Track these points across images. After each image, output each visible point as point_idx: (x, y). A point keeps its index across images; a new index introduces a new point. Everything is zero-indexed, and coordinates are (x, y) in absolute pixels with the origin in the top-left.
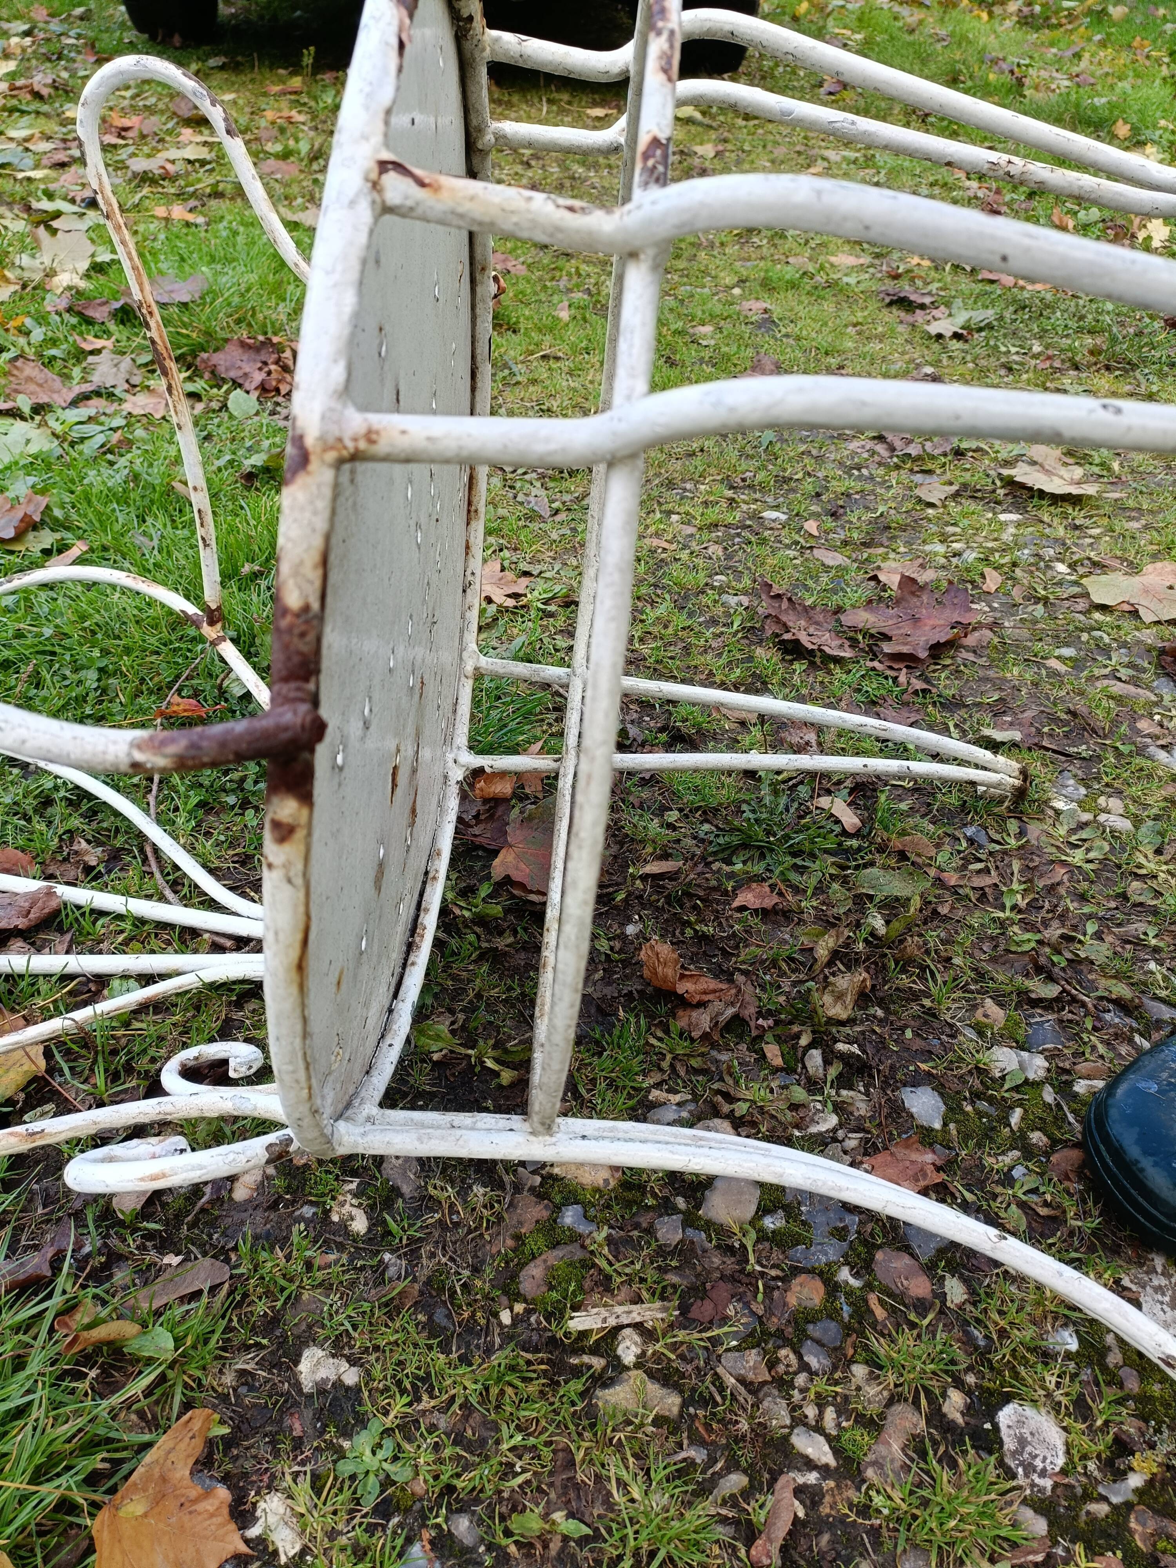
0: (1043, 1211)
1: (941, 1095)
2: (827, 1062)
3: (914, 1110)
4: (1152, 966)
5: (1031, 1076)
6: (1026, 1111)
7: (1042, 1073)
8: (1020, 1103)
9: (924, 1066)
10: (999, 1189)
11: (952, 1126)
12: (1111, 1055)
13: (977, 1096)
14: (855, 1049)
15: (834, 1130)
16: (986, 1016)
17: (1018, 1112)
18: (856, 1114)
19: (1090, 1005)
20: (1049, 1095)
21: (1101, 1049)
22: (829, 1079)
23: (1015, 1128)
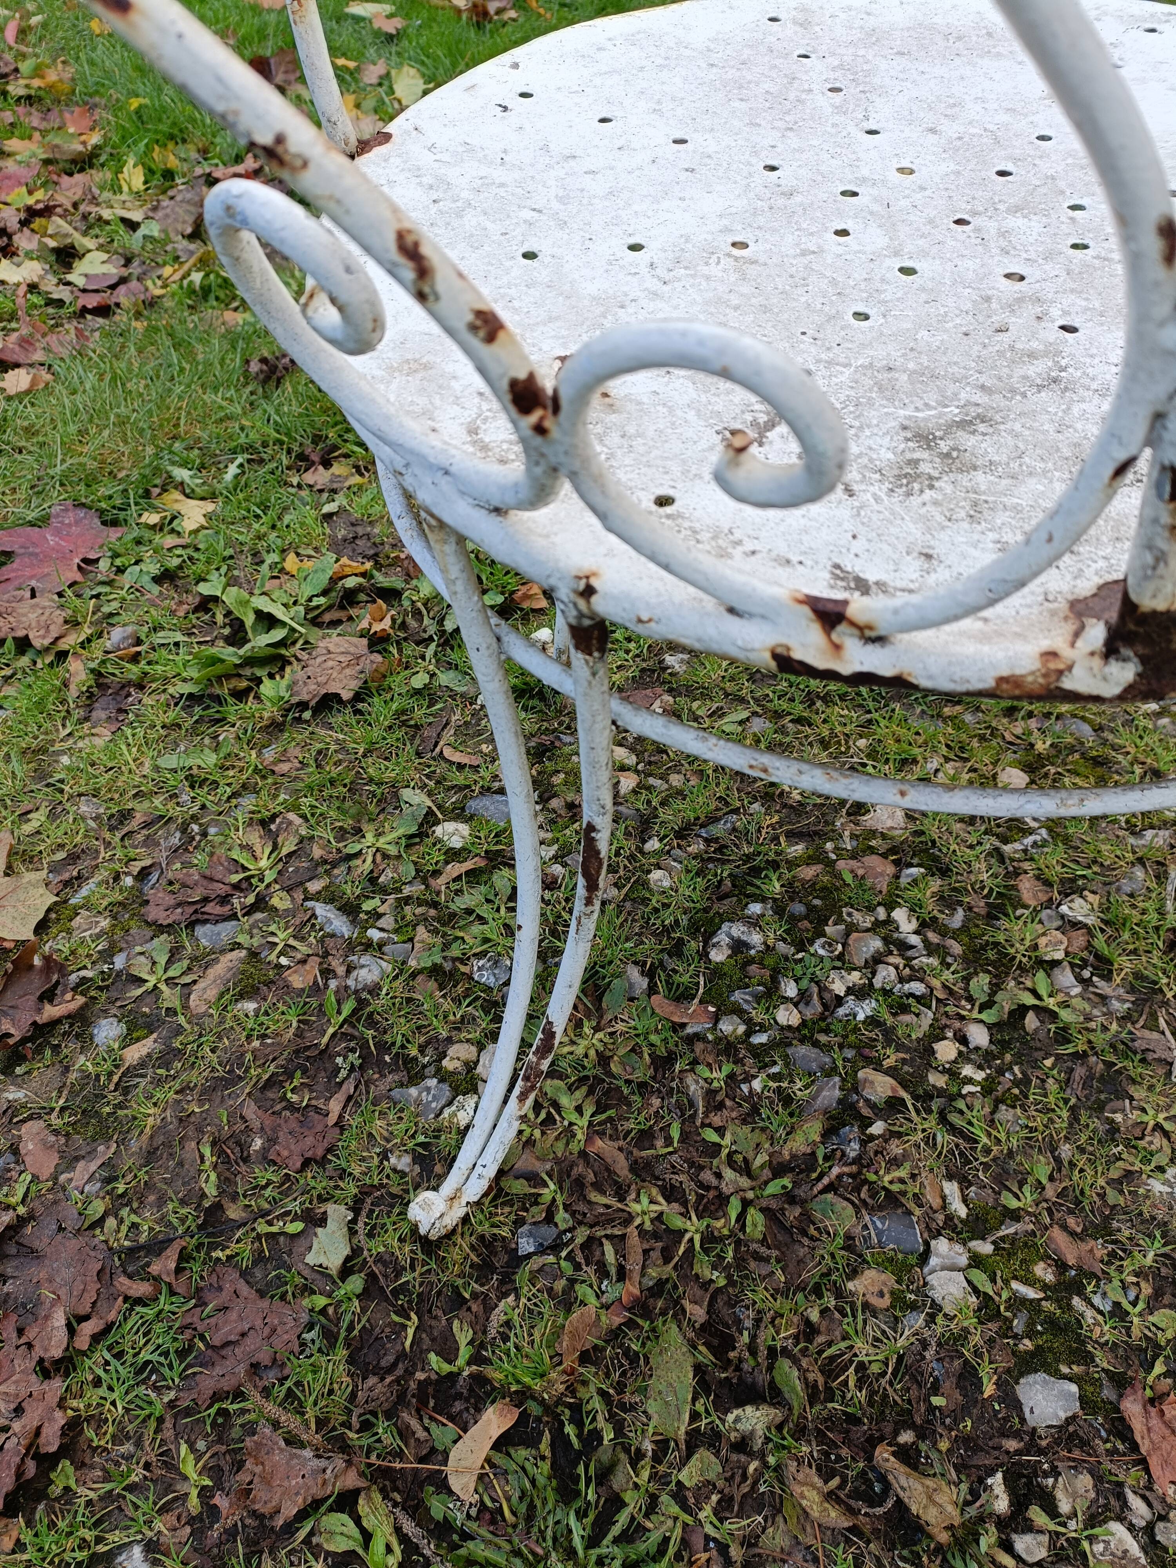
0: (1147, 1289)
1: (1022, 1375)
2: (1029, 1528)
3: (1063, 1415)
4: (757, 1085)
5: (963, 1261)
6: (1015, 1278)
7: (959, 1248)
8: (1006, 1282)
9: (989, 1389)
10: (1136, 1332)
11: (1065, 1370)
12: (907, 1165)
13: (1006, 1330)
14: (997, 1481)
15: (1131, 1528)
16: (881, 1294)
17: (1015, 1285)
18: (1092, 1495)
19: (846, 1169)
20: (985, 1248)
21: (902, 1173)
22: (1052, 1527)
23: (1041, 1295)
